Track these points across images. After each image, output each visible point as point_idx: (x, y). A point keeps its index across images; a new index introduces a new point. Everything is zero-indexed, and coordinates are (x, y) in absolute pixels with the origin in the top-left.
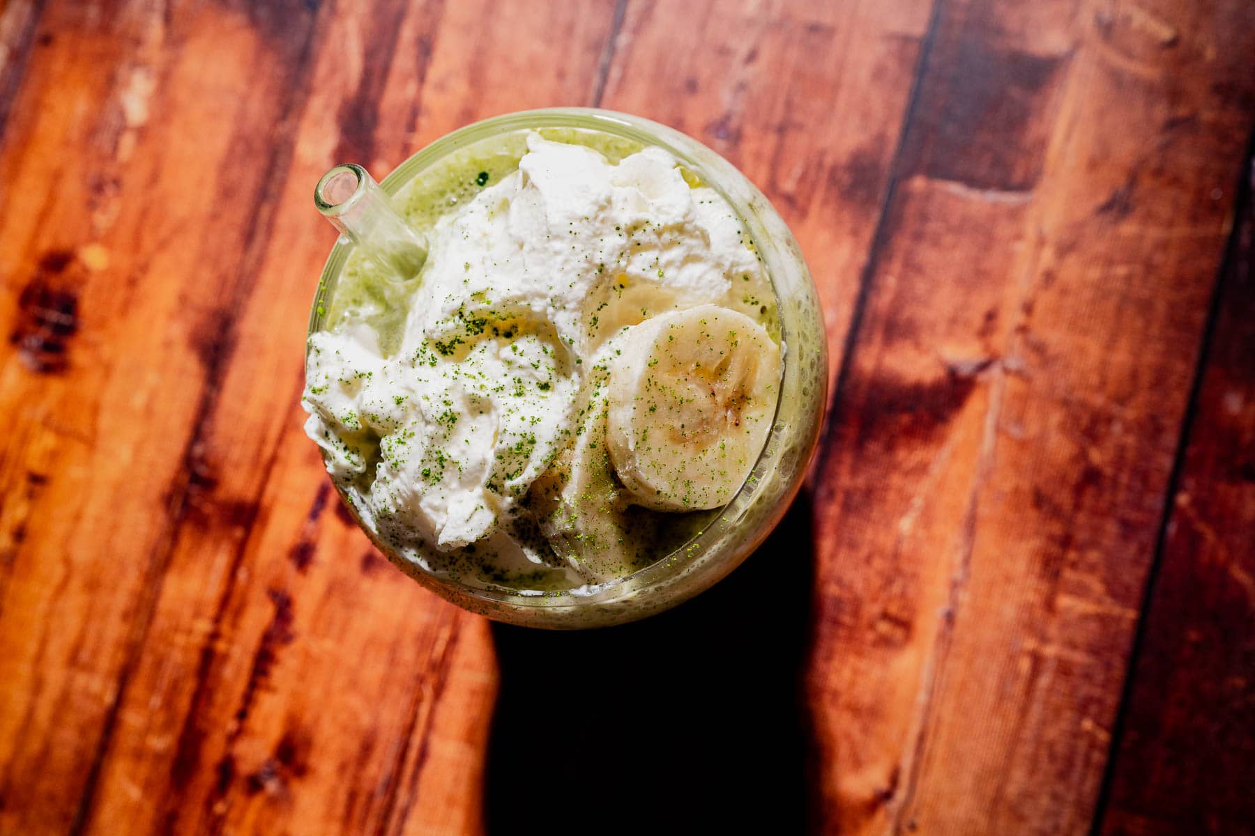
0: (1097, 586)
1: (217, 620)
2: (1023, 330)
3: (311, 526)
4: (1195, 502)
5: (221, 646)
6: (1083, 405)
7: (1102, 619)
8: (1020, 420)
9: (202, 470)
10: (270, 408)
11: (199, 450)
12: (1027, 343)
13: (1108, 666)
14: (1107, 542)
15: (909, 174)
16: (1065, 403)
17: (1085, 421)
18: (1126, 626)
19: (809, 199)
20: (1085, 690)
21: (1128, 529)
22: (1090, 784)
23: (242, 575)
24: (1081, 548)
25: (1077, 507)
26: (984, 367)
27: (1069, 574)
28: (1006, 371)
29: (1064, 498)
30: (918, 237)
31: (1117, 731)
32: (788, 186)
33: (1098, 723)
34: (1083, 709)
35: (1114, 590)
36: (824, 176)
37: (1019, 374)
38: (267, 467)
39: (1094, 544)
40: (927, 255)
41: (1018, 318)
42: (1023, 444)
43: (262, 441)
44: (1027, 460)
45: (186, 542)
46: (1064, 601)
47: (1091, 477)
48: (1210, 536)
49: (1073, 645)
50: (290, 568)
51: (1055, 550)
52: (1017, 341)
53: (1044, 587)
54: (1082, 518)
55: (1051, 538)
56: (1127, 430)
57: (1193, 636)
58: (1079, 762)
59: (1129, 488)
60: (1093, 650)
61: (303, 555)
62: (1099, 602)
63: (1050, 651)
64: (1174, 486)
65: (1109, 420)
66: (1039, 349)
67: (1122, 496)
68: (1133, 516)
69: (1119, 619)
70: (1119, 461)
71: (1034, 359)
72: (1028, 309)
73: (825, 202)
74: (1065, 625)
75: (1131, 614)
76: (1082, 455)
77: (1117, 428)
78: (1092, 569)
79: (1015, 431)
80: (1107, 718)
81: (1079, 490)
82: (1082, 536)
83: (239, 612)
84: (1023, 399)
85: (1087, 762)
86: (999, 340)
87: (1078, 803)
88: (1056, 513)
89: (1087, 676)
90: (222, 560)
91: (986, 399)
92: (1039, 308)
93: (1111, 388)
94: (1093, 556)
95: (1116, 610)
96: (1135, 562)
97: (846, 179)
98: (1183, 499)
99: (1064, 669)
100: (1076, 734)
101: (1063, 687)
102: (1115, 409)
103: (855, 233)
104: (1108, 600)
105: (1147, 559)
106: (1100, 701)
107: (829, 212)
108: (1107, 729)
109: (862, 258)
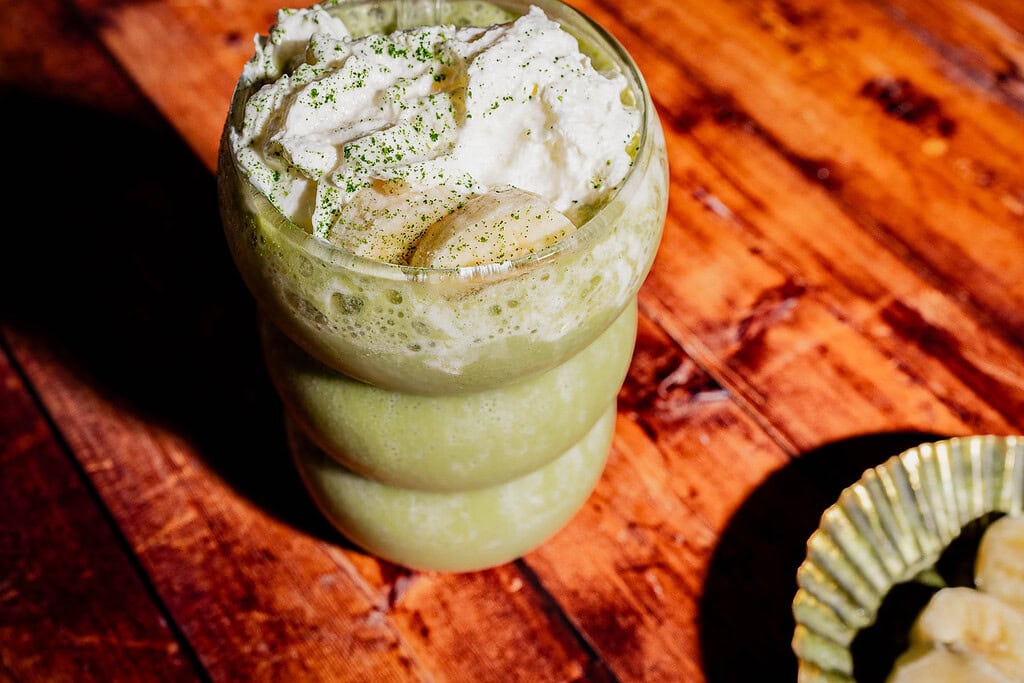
0: (177, 543)
2: (394, 646)
4: (165, 652)
6: (302, 639)
7: (157, 528)
8: (333, 588)
9: (734, 121)
11: (748, 126)
12: (383, 639)
13: (126, 506)
14: (198, 574)
15: (589, 670)
16: (314, 628)
17: (289, 630)
18: (138, 539)
19: (627, 582)
20: (128, 480)
21: (191, 593)
22: (74, 436)
24: (211, 554)
25: (239, 575)
26: (392, 597)
27: (205, 532)
28: (375, 608)
29: (252, 572)
30: (532, 636)
31: (86, 479)
32: (651, 576)
33: (104, 472)
34: (119, 470)
35: (166, 552)
36: (641, 609)
37: (366, 615)
39: (206, 565)
40: (511, 631)
41: (404, 651)
42: (315, 576)
43: (727, 158)
44: (301, 570)
46: (191, 515)
47: (250, 602)
48: (131, 644)
49: (160, 497)
51: (228, 538)
52: (390, 634)
53: (212, 511)
54: (229, 572)
55: (237, 542)
56: (255, 653)
57: (88, 574)
58: (92, 440)
59: (216, 619)
60: (145, 506)
62: (168, 536)
63: (171, 481)
64: (187, 650)
65: (273, 648)
66: (369, 644)
67: (216, 609)
68: (198, 605)
69: (146, 538)
70: (240, 629)
71: (365, 635)
72: (406, 663)
73: (617, 590)
74: (177, 503)
75: (141, 548)
76: (268, 607)
77: (263, 647)
78: (192, 550)
79: (328, 579)
80: (99, 479)
81: (249, 585)
82: (218, 562)
84: (344, 604)
85: (88, 446)
86: (402, 622)
87: (71, 421)
88: (250, 559)
89: (133, 489)
91: (368, 579)
92: (400, 671)
93: (293, 668)
94: (199, 558)
95: (152, 542)
96: (167, 581)
97: (623, 622)
98: (173, 648)
99: (152, 479)
100: (110, 453)
101: (144, 469)
102: (277, 658)
103: (575, 594)
104: (163, 542)
105: (161, 590)
106: (111, 483)
107: (608, 588)
108: (94, 473)
109: (549, 584)
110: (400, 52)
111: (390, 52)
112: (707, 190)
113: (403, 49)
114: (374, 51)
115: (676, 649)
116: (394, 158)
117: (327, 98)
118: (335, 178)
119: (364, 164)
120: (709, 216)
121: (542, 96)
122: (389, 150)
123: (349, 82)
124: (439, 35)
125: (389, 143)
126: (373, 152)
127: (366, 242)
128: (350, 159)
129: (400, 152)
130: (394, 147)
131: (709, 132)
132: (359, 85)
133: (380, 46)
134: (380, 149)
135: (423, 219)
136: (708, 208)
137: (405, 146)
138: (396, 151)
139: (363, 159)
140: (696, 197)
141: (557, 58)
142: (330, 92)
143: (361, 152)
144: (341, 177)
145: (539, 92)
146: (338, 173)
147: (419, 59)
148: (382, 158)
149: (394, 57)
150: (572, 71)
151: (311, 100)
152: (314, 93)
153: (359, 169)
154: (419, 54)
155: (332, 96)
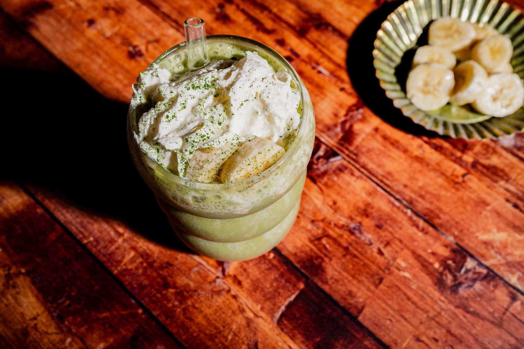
0: (130, 267)
1: (275, 15)
2: (229, 291)
3: (289, 48)
4: (138, 313)
5: (266, 13)
6: (191, 296)
7: (120, 262)
8: (199, 273)
9: (323, 27)
10: (333, 52)
11: (330, 29)
12: (224, 289)
13: (104, 255)
14: (142, 278)
15: (307, 284)
16: (195, 291)
17: (185, 294)
18: (113, 268)
19: (315, 245)
20: (102, 244)
21: (142, 287)
22: (74, 229)
23: (284, 25)
24: (145, 269)
25: (159, 275)
26: (223, 271)
27: (140, 260)
28: (218, 277)
29: (164, 273)
30: (282, 275)
31: (84, 247)
32: (324, 241)
33: (90, 242)
34: (97, 240)
35: (126, 271)
36: (322, 256)
37: (214, 281)
38: (314, 45)
39: (144, 273)
40: (274, 275)
41: (233, 293)
42: (190, 269)
43: (323, 46)
44: (184, 268)
45: (303, 15)
46: (132, 254)
47: (166, 285)
48: (123, 313)
49: (117, 248)
50: (279, 37)
51: (150, 260)
52: (225, 287)
53: (141, 250)
54: (155, 274)
55: (155, 261)
56: (174, 306)
57: (96, 288)
58: (82, 230)
59: (154, 295)
60: (113, 253)
61: (281, 43)
62: (125, 265)
63: (120, 240)
64: (146, 311)
65: (181, 303)
66: (219, 293)
67: (154, 292)
68: (146, 291)
69: (116, 267)
70: (165, 297)
71: (216, 289)
72: (235, 297)
73: (312, 250)
74: (125, 250)
75: (116, 272)
76: (175, 286)
77: (176, 303)
78: (137, 268)
79: (196, 269)
80: (89, 246)
81: (164, 278)
82: (149, 272)
83: (274, 20)
84: (205, 278)
85: (80, 232)
86: (230, 281)
87: (71, 223)
88: (162, 267)
89: (105, 247)
90: (292, 21)
91: (212, 266)
92: (233, 301)
93: (191, 309)
94: (141, 271)
95: (119, 268)
96: (130, 283)
97: (316, 262)
98: (140, 311)
99: (112, 241)
100: (90, 233)
101: (107, 238)
102: (183, 306)
103: (295, 254)
104: (124, 267)
105: (129, 288)
106: (95, 247)
107: (308, 249)
108: (86, 244)
109: (284, 253)
110: (197, 87)
111: (193, 88)
112: (318, 64)
113: (198, 85)
114: (186, 89)
115: (338, 269)
116: (206, 138)
117: (173, 117)
118: (184, 151)
119: (195, 144)
120: (320, 75)
121: (260, 97)
122: (204, 136)
123: (180, 108)
124: (212, 77)
125: (204, 133)
126: (197, 138)
127: (202, 175)
128: (189, 143)
129: (208, 136)
130: (206, 134)
131: (314, 35)
132: (185, 107)
133: (188, 86)
134: (200, 137)
135: (223, 160)
136: (319, 72)
137: (209, 132)
138: (207, 136)
139: (194, 142)
140: (314, 68)
141: (263, 79)
142: (173, 114)
143: (192, 139)
144: (186, 150)
145: (258, 95)
146: (185, 149)
147: (206, 89)
148: (202, 139)
149: (195, 90)
150: (270, 83)
151: (167, 120)
152: (167, 117)
153: (193, 146)
154: (206, 87)
155: (175, 116)
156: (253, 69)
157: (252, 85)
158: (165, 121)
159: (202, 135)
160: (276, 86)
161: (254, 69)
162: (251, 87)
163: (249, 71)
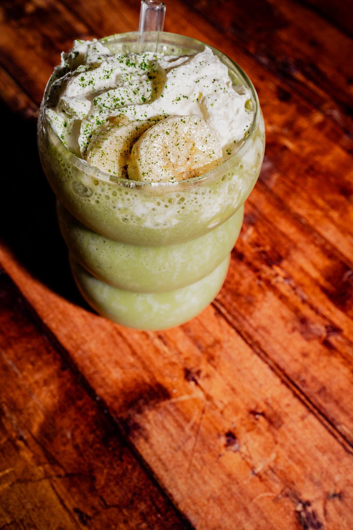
110: (132, 64)
111: (127, 64)
113: (134, 62)
114: (119, 62)
116: (120, 104)
117: (90, 83)
118: (90, 118)
119: (104, 108)
121: (203, 101)
122: (117, 100)
123: (102, 75)
124: (154, 56)
125: (118, 96)
126: (109, 101)
128: (97, 106)
129: (123, 101)
130: (120, 98)
132: (108, 77)
133: (123, 59)
134: (112, 100)
137: (126, 98)
138: (121, 101)
139: (104, 105)
141: (214, 80)
142: (91, 79)
143: (102, 102)
144: (92, 117)
146: (90, 115)
147: (142, 69)
148: (114, 104)
149: (129, 67)
150: (221, 89)
151: (81, 83)
152: (82, 79)
153: (101, 111)
154: (142, 66)
155: (92, 82)
156: (206, 62)
157: (199, 81)
158: (78, 84)
159: (115, 98)
160: (227, 94)
161: (208, 63)
162: (196, 82)
163: (200, 63)
